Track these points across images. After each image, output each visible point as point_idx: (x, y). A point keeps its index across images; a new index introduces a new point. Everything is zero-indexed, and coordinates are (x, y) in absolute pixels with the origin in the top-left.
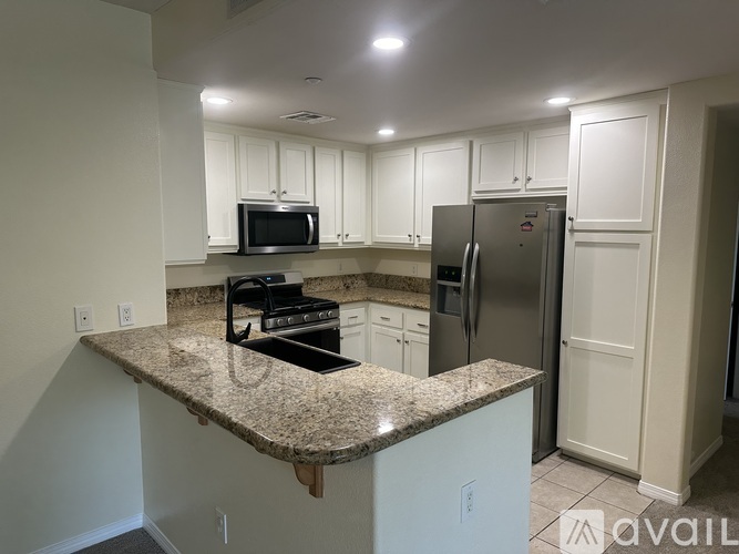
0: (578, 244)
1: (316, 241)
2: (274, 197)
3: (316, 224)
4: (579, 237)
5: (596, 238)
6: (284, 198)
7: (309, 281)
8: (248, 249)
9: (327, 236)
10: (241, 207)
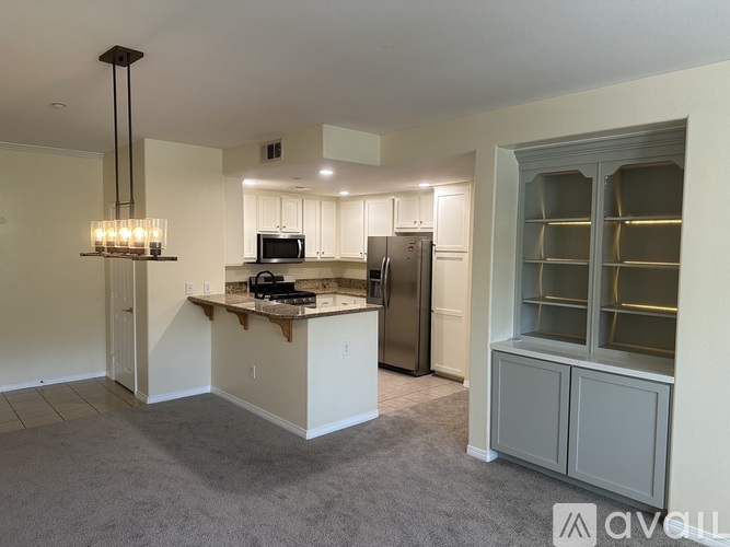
0: (438, 258)
1: (303, 256)
2: (278, 230)
3: (303, 246)
4: (438, 255)
5: (445, 255)
6: (284, 230)
7: (298, 281)
8: (262, 260)
9: (310, 253)
10: (259, 235)
